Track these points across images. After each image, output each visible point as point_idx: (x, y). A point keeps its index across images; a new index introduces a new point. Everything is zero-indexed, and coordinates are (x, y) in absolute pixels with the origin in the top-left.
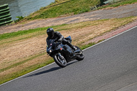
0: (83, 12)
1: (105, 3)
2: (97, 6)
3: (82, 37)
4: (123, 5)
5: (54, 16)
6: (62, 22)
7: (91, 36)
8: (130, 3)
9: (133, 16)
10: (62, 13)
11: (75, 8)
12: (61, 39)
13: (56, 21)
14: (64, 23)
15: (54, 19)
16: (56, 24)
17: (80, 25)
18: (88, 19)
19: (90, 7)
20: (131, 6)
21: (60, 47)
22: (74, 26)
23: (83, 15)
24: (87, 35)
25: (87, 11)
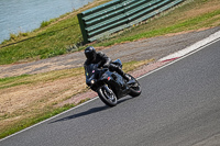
0: (56, 55)
1: (91, 39)
2: (78, 45)
3: (53, 94)
4: (119, 43)
5: (9, 62)
6: (21, 72)
7: (68, 93)
8: (131, 40)
9: (136, 61)
10: (22, 57)
11: (42, 48)
12: (107, 63)
13: (12, 70)
14: (24, 72)
15: (9, 66)
16: (12, 74)
17: (51, 75)
18: (63, 66)
19: (67, 47)
20: (132, 44)
21: (107, 76)
22: (40, 78)
23: (55, 59)
24: (61, 92)
25: (61, 54)
